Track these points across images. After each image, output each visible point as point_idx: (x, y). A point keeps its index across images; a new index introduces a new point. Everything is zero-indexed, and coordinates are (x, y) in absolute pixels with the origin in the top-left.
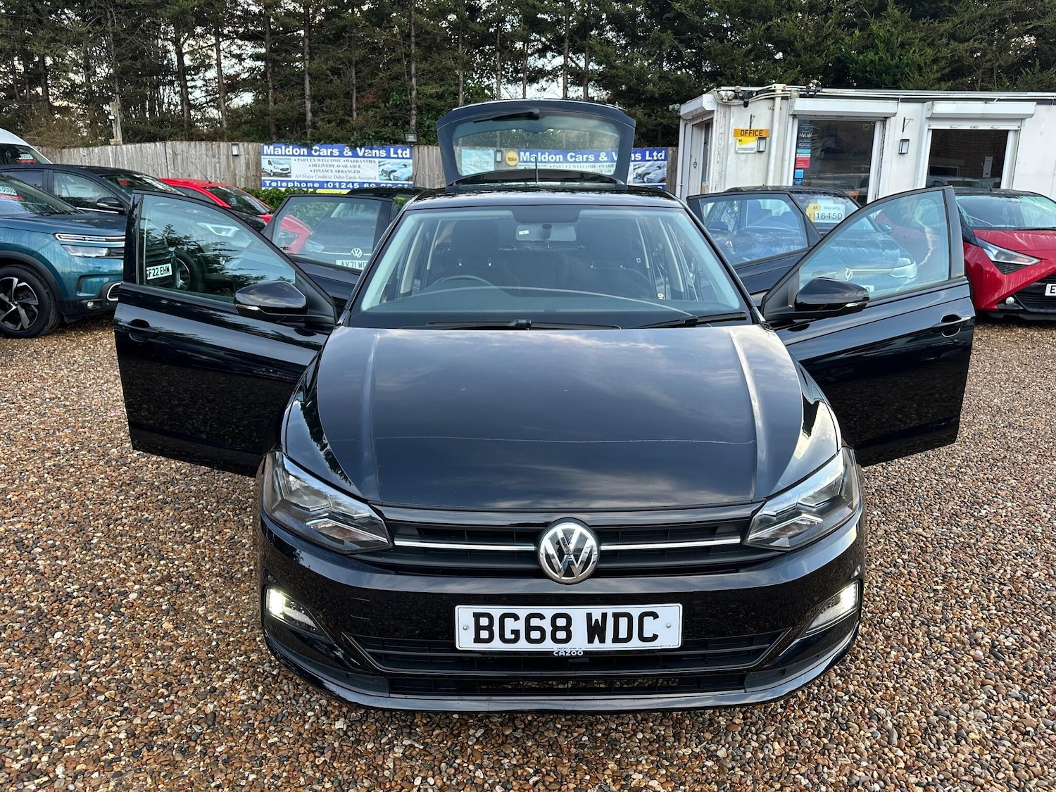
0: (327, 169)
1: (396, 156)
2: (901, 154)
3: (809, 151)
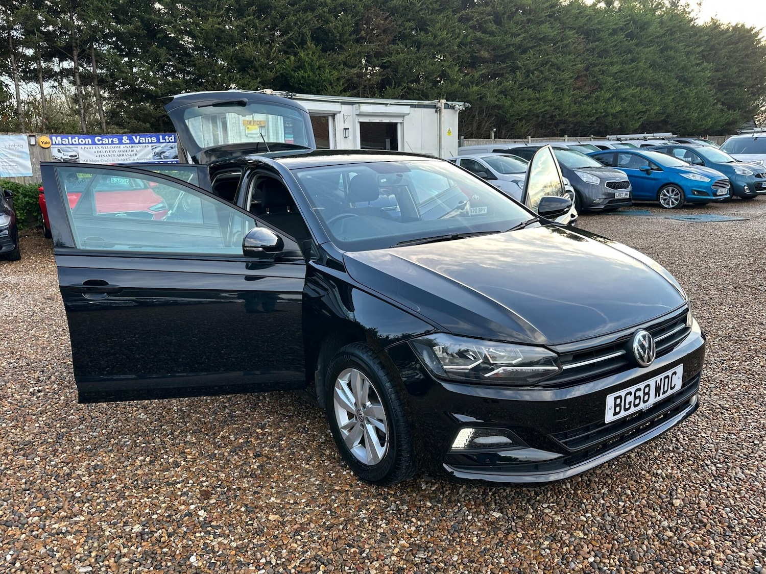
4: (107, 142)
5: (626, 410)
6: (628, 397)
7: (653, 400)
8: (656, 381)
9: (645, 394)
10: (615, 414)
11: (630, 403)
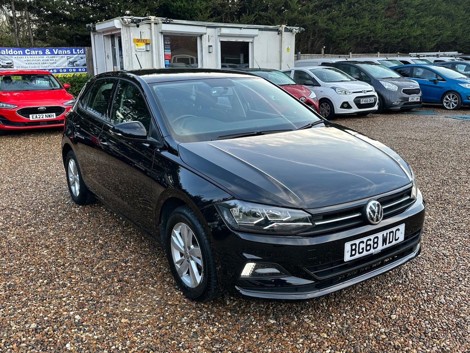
0: (36, 62)
1: (76, 53)
2: (210, 52)
3: (170, 51)
4: (34, 54)
5: (359, 253)
6: (361, 244)
7: (380, 247)
8: (383, 235)
9: (374, 243)
10: (352, 255)
11: (363, 249)
